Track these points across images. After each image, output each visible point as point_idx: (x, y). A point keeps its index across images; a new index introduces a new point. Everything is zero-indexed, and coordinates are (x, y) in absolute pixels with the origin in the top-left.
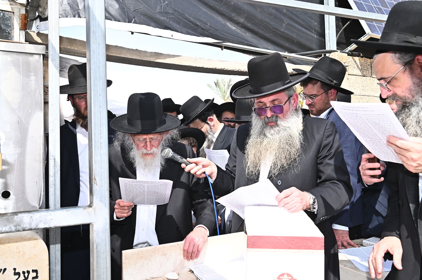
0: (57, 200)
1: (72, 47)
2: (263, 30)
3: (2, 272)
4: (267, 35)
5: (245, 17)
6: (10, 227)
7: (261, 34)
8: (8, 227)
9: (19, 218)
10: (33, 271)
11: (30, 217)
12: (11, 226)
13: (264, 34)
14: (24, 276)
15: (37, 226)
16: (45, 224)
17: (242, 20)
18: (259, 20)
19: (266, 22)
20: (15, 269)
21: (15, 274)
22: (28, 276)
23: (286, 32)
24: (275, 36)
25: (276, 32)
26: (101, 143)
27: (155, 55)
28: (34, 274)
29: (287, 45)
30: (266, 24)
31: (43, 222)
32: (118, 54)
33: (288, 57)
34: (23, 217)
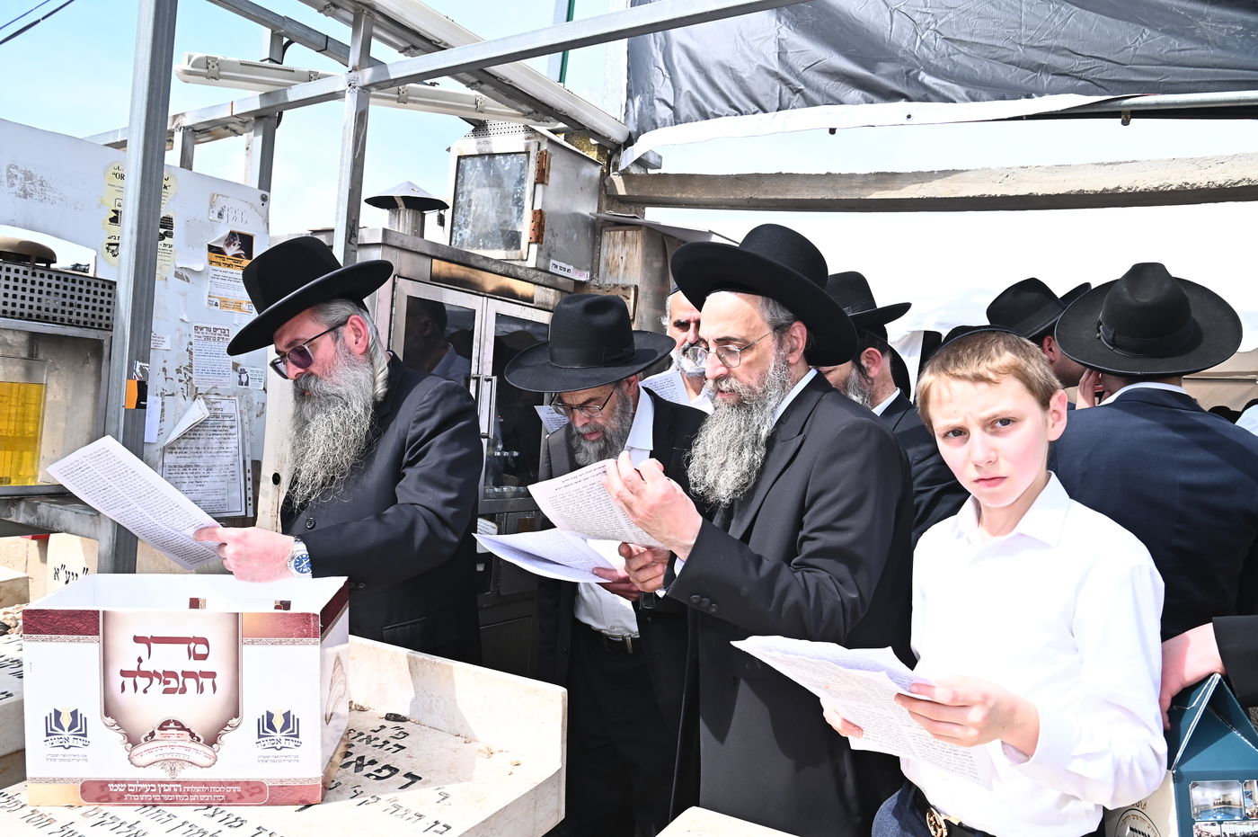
1: (682, 193)
32: (778, 193)
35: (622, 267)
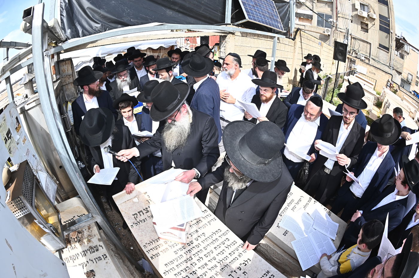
4: (192, 14)
5: (179, 6)
17: (177, 8)
23: (203, 13)
35: (66, 70)
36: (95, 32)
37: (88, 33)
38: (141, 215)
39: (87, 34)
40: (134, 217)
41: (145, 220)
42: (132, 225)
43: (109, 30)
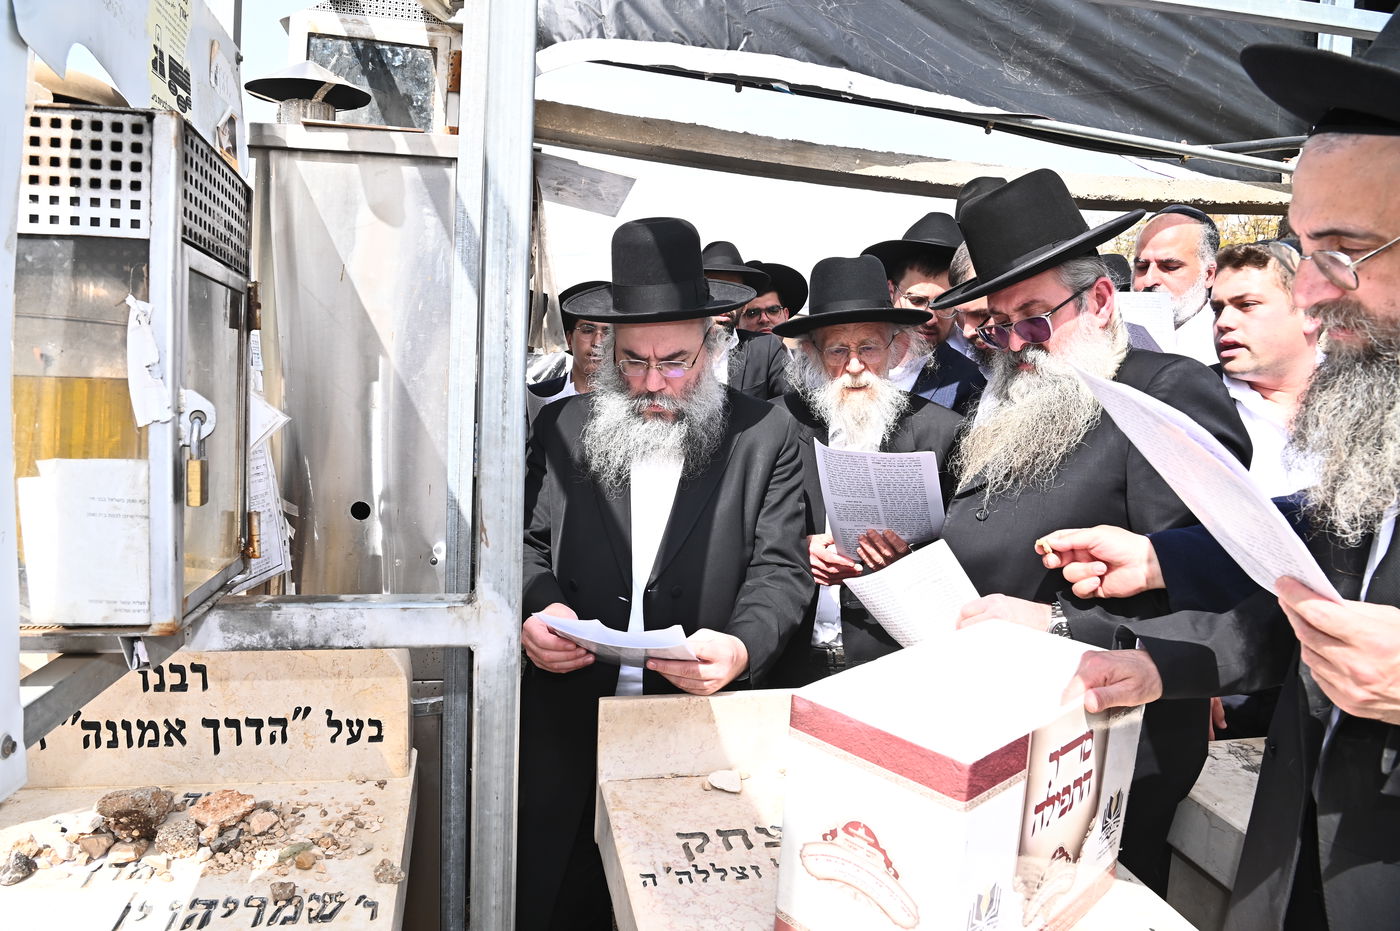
0: (462, 541)
2: (1120, 72)
3: (302, 713)
4: (1132, 88)
5: (1067, 35)
6: (261, 637)
7: (1114, 85)
8: (257, 636)
9: (282, 617)
10: (372, 722)
11: (309, 616)
12: (264, 634)
13: (1124, 85)
14: (351, 732)
15: (326, 641)
16: (347, 636)
17: (1056, 45)
18: (1110, 43)
19: (1133, 51)
20: (329, 712)
21: (331, 723)
22: (359, 732)
23: (1193, 79)
24: (1159, 91)
25: (1162, 81)
26: (504, 428)
27: (794, 148)
28: (374, 731)
29: (1190, 118)
30: (1132, 54)
31: (340, 633)
33: (1186, 157)
34: (293, 614)
36: (683, 37)
37: (645, 27)
38: (729, 847)
39: (644, 32)
40: (686, 847)
41: (749, 872)
42: (653, 876)
43: (749, 48)
